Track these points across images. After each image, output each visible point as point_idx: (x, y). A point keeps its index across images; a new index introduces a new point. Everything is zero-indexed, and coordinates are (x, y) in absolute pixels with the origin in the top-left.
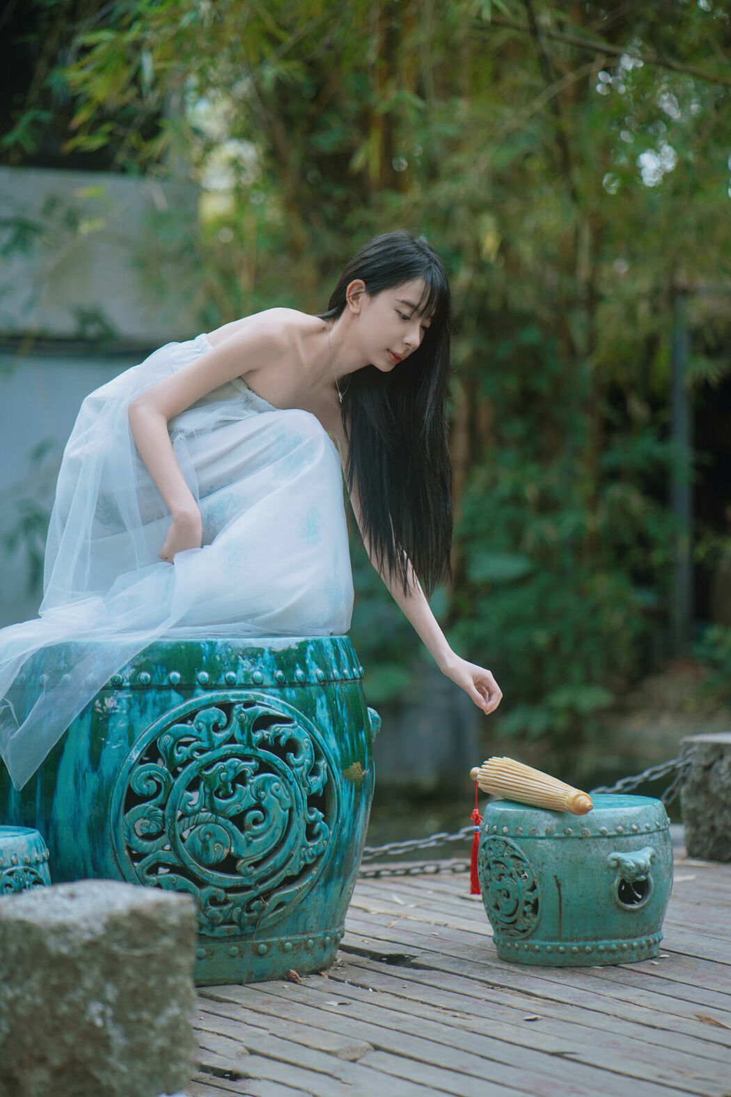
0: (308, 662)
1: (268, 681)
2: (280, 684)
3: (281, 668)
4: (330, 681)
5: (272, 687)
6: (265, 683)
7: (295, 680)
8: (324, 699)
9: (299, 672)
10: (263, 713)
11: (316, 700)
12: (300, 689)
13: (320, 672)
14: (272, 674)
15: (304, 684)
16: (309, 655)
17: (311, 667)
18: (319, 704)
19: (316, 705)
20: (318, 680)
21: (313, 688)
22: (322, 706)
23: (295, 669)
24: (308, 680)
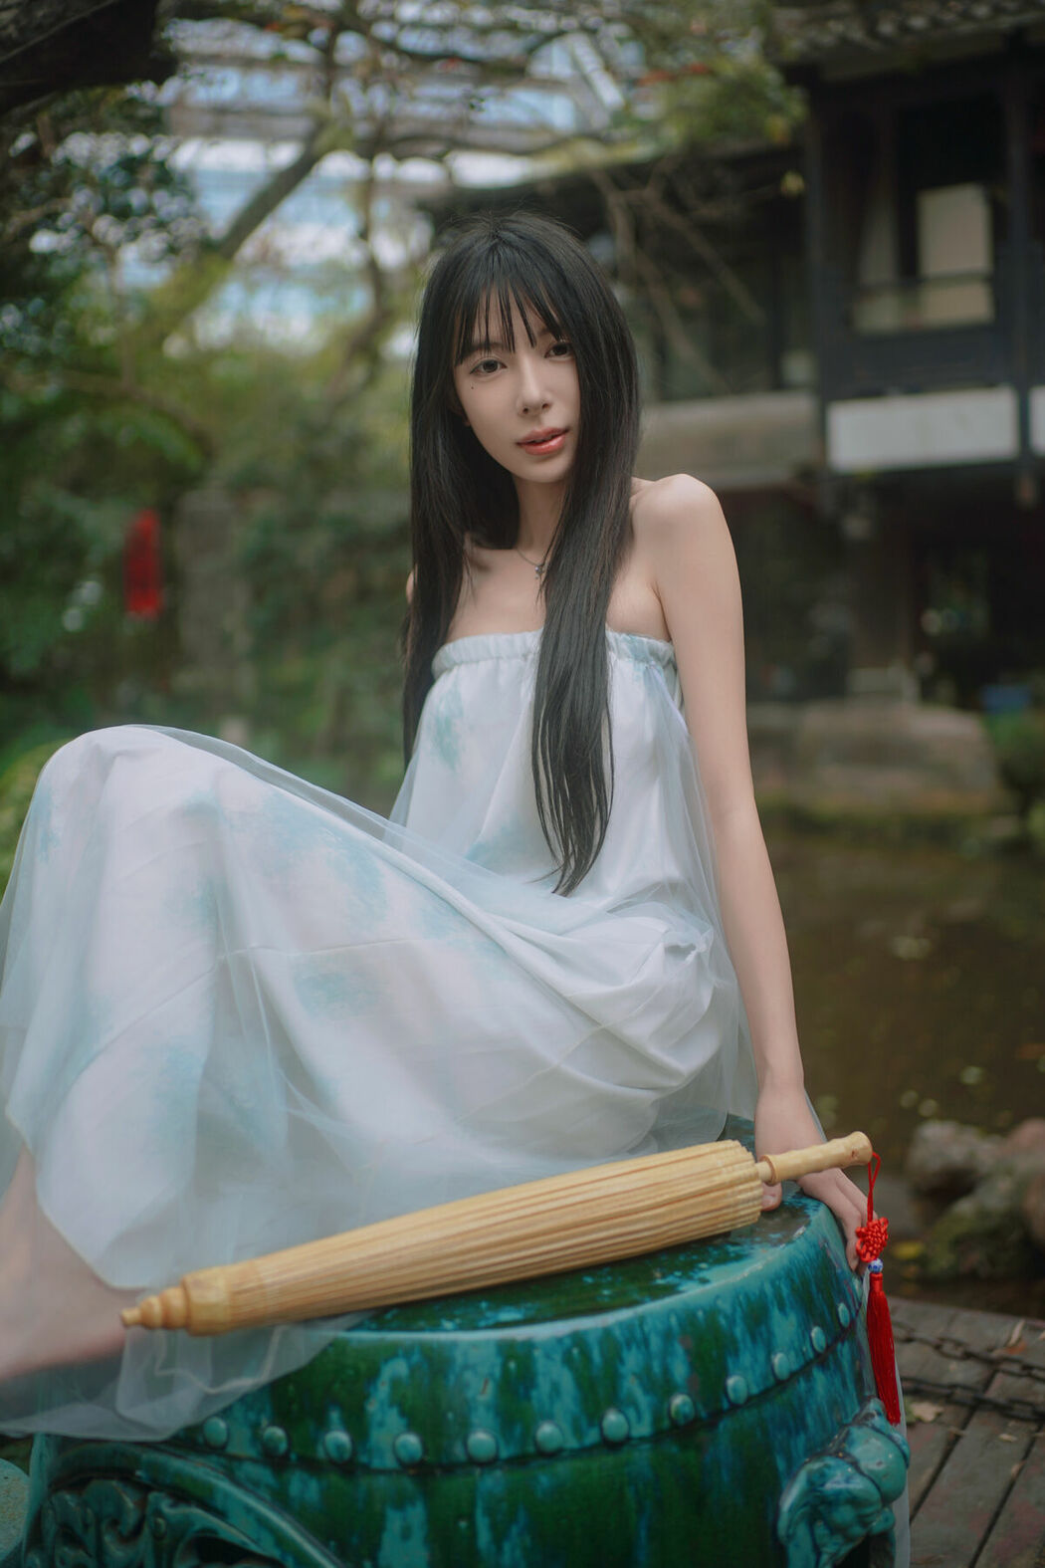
0: (372, 1408)
1: (241, 1446)
2: (275, 1461)
3: (282, 1418)
4: (450, 1468)
5: (254, 1461)
6: (232, 1450)
7: (321, 1454)
8: (417, 1514)
9: (338, 1437)
10: (204, 1530)
11: (383, 1517)
12: (334, 1479)
13: (412, 1441)
14: (255, 1427)
15: (349, 1467)
16: (382, 1390)
17: (381, 1424)
18: (394, 1521)
19: (380, 1529)
20: (399, 1460)
21: (381, 1482)
22: (406, 1534)
23: (323, 1424)
24: (363, 1459)
